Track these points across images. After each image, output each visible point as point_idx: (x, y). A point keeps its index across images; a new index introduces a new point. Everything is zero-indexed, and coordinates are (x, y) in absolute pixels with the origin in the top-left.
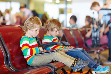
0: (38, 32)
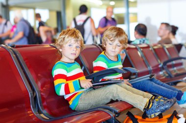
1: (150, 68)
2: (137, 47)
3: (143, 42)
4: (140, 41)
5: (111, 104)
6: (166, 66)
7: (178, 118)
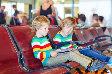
0: (47, 30)
1: (88, 41)
2: (81, 28)
3: (84, 26)
4: (82, 25)
5: (67, 63)
6: (97, 41)
7: (107, 73)
